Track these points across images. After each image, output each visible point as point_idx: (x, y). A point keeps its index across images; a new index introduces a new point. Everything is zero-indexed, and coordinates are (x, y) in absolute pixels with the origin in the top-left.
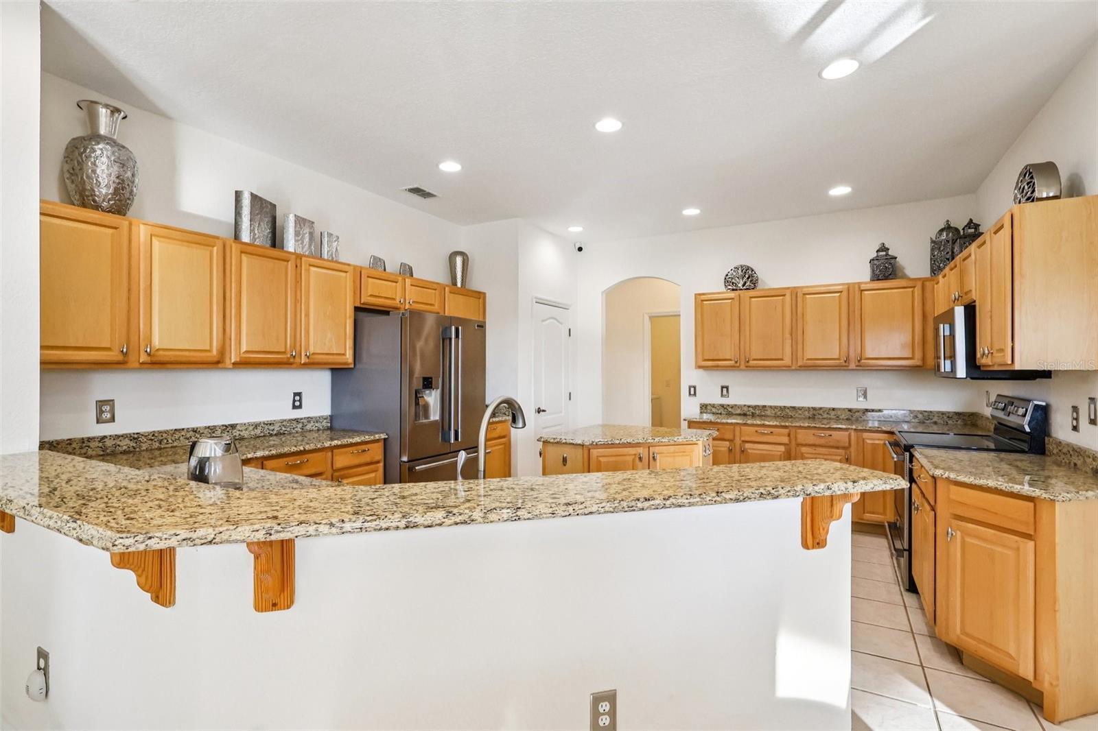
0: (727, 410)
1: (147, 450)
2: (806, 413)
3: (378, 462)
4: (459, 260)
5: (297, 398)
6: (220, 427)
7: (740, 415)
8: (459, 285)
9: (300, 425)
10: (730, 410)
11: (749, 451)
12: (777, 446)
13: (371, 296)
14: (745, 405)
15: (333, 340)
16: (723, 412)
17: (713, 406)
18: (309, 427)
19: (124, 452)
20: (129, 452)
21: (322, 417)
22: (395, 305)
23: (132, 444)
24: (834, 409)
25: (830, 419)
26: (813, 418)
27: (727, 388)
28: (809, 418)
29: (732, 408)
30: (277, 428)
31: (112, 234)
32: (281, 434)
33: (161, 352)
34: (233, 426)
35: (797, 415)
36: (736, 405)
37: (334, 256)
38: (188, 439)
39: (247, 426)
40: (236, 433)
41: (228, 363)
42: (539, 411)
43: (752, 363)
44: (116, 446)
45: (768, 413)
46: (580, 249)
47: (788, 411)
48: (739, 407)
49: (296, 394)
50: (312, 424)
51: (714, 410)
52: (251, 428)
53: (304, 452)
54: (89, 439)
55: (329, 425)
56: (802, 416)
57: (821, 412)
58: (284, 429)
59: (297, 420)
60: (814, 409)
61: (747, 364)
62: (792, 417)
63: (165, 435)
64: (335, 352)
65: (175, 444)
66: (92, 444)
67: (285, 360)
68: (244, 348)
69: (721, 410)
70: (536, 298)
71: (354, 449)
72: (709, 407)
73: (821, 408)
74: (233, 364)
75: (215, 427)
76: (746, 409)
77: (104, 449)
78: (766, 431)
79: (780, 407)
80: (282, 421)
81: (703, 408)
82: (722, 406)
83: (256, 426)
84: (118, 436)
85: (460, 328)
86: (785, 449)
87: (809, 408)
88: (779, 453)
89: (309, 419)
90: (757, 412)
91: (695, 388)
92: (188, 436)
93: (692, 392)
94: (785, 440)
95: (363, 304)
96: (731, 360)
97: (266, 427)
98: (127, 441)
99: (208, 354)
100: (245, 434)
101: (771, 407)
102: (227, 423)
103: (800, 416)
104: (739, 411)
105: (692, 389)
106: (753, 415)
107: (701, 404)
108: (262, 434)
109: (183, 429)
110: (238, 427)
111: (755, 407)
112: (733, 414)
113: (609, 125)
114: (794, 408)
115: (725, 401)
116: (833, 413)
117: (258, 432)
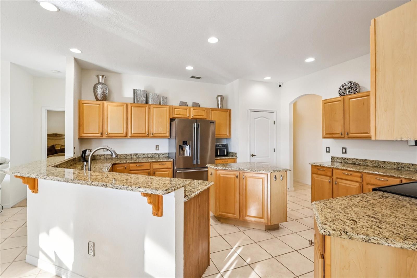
0: (345, 161)
1: (114, 159)
2: (393, 166)
3: (171, 168)
4: (219, 98)
5: (157, 147)
6: (133, 154)
7: (351, 164)
8: (220, 108)
9: (158, 155)
10: (346, 161)
11: (340, 183)
12: (355, 183)
13: (176, 115)
14: (355, 159)
15: (162, 129)
16: (343, 162)
17: (338, 158)
18: (161, 156)
19: (109, 159)
20: (110, 159)
21: (165, 153)
22: (187, 117)
23: (111, 157)
24: (412, 165)
25: (410, 171)
26: (397, 169)
27: (346, 149)
28: (395, 169)
29: (347, 160)
30: (150, 155)
31: (99, 106)
32: (151, 157)
33: (110, 134)
34: (137, 154)
35: (386, 167)
36: (349, 158)
37: (165, 103)
38: (124, 157)
39: (141, 154)
40: (138, 156)
41: (129, 137)
42: (253, 156)
43: (351, 135)
44: (107, 157)
45: (368, 164)
46: (280, 86)
47: (380, 163)
48: (352, 159)
49: (157, 146)
50: (162, 155)
51: (338, 160)
52: (142, 155)
53: (142, 162)
54: (101, 155)
55: (168, 156)
56: (390, 167)
57: (403, 166)
58: (152, 156)
59: (157, 154)
60: (398, 163)
61: (348, 136)
62: (383, 167)
63: (119, 155)
64: (162, 133)
65: (121, 158)
66: (102, 156)
67: (145, 136)
68: (133, 133)
69: (342, 161)
70: (250, 109)
71: (160, 163)
72: (335, 159)
73: (403, 164)
74: (130, 137)
75: (132, 154)
76: (355, 160)
77: (104, 157)
78: (350, 173)
79: (376, 161)
80: (152, 154)
81: (333, 159)
82: (342, 158)
83: (144, 154)
84: (108, 155)
85: (199, 124)
86: (359, 184)
87: (394, 163)
88: (356, 187)
89: (161, 154)
90: (362, 163)
91: (329, 148)
92: (125, 156)
93: (328, 151)
94: (359, 180)
95: (173, 117)
96: (339, 134)
97: (147, 155)
98: (110, 156)
99: (123, 134)
100: (140, 156)
101: (370, 161)
102: (135, 153)
103: (388, 167)
104: (351, 162)
105: (328, 149)
106: (359, 165)
107: (331, 157)
108: (145, 157)
109: (123, 154)
110: (138, 154)
111: (360, 160)
112: (348, 163)
113: (213, 40)
114: (384, 162)
115: (344, 156)
116: (412, 167)
117: (144, 156)
